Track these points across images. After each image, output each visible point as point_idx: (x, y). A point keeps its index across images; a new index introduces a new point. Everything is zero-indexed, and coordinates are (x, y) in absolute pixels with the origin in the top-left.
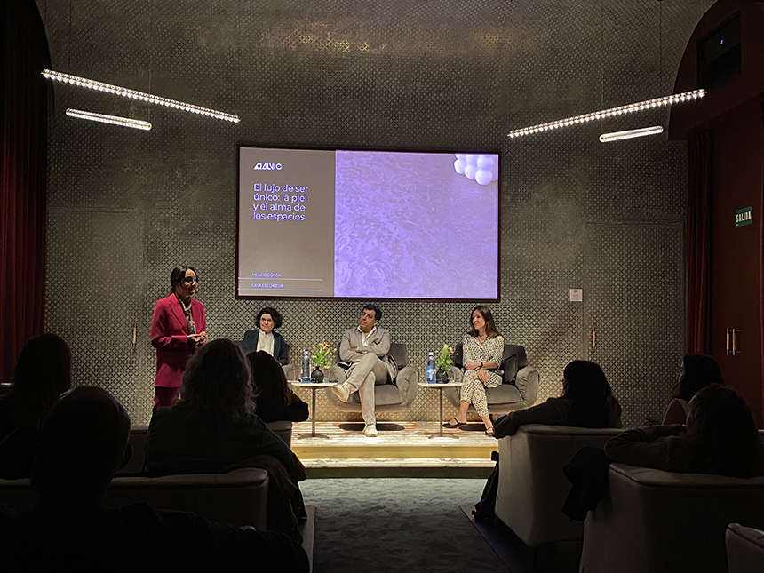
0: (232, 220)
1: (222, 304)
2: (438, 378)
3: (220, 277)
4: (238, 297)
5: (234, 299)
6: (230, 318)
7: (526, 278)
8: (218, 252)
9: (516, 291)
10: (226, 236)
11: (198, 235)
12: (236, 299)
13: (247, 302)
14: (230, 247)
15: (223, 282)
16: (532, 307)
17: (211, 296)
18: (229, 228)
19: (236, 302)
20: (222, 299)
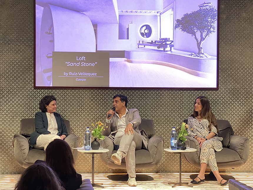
0: (31, 33)
1: (25, 93)
2: (179, 146)
3: (23, 73)
4: (36, 88)
5: (33, 89)
6: (31, 102)
7: (236, 73)
8: (21, 56)
9: (229, 82)
10: (27, 44)
11: (7, 44)
12: (35, 89)
13: (42, 91)
14: (30, 52)
15: (25, 77)
16: (240, 93)
17: (17, 87)
18: (29, 39)
19: (35, 90)
20: (25, 89)
